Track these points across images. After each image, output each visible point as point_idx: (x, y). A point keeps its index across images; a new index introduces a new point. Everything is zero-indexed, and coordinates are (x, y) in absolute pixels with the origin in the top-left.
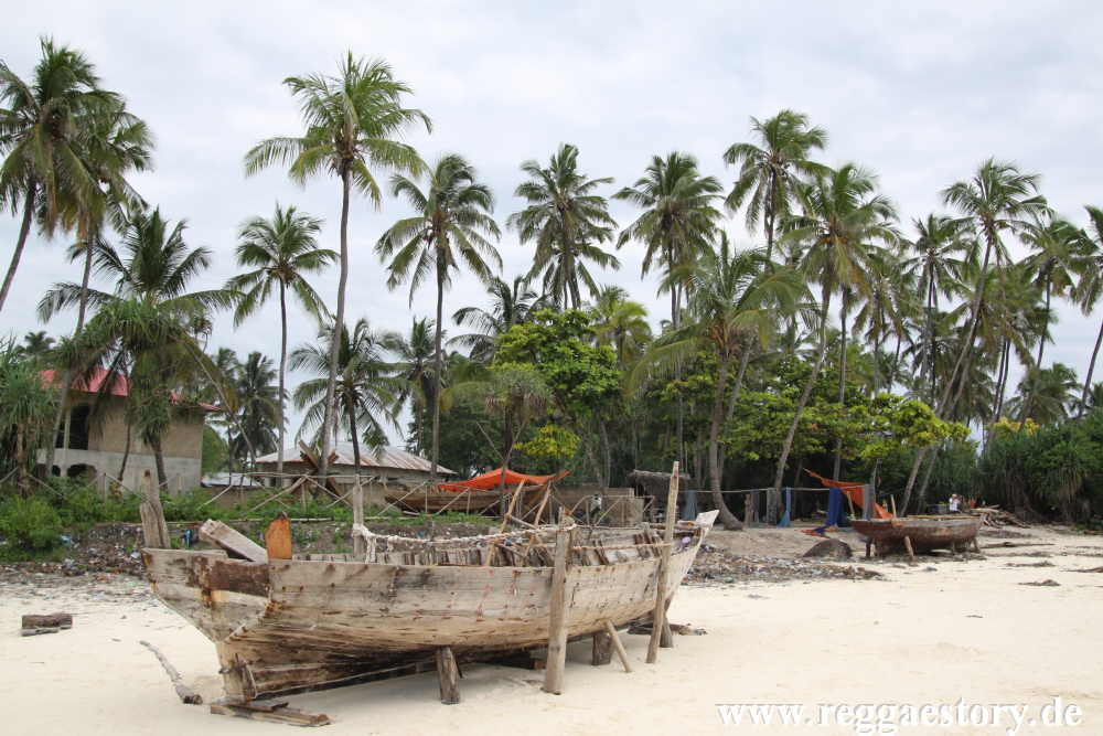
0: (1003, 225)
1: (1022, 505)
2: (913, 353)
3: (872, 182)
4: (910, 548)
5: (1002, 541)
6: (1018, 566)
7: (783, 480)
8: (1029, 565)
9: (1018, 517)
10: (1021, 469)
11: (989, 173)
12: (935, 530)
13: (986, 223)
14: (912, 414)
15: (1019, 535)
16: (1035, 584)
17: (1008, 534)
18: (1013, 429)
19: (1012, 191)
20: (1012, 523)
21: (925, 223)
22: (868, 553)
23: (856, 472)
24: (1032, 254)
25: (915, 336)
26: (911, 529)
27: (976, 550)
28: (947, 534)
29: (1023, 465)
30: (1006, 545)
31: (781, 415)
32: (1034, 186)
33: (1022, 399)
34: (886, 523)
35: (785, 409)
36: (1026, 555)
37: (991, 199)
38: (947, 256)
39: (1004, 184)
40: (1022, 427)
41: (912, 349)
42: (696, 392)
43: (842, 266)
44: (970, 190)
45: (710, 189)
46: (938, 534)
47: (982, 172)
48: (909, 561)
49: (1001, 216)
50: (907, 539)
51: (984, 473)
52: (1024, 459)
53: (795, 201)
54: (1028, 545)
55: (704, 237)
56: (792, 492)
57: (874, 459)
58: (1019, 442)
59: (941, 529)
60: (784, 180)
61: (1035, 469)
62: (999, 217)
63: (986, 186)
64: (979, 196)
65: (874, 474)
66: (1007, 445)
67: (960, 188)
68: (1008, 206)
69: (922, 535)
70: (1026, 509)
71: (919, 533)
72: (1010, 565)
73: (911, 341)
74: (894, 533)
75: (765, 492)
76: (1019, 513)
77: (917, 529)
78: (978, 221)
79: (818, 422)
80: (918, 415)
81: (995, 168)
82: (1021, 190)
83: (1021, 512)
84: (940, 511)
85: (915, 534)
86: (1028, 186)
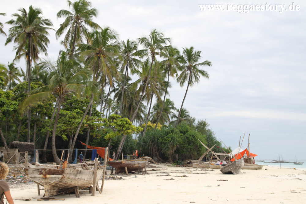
0: (157, 53)
1: (156, 156)
2: (115, 92)
3: (116, 36)
4: (127, 171)
5: (151, 169)
6: (160, 176)
7: (75, 146)
8: (164, 176)
9: (154, 160)
10: (157, 143)
11: (154, 34)
12: (134, 164)
13: (152, 52)
14: (125, 123)
15: (156, 167)
16: (168, 180)
17: (152, 167)
18: (153, 126)
19: (162, 42)
20: (152, 163)
21: (126, 42)
22: (112, 172)
23: (95, 142)
24: (164, 60)
25: (116, 85)
26: (127, 164)
27: (145, 172)
28: (138, 166)
29: (157, 141)
30: (153, 170)
31: (73, 120)
32: (169, 41)
33: (154, 113)
34: (120, 162)
35: (74, 118)
36: (161, 173)
37: (154, 43)
38: (133, 57)
39: (159, 39)
40: (156, 126)
41: (114, 91)
42: (37, 108)
43: (104, 68)
44: (148, 40)
45: (47, 24)
46: (135, 166)
47: (152, 33)
48: (127, 175)
49: (157, 51)
50: (126, 167)
51: (143, 144)
52: (158, 139)
53: (84, 37)
54: (159, 170)
55: (44, 44)
56: (78, 150)
57: (109, 139)
58: (156, 133)
59: (136, 164)
60: (80, 27)
61: (161, 143)
62: (156, 51)
63: (153, 38)
64: (150, 42)
65: (109, 144)
66: (152, 134)
67: (144, 39)
68: (160, 47)
69: (130, 166)
70: (157, 157)
71: (130, 165)
72: (158, 176)
73: (114, 88)
74: (122, 166)
75: (67, 150)
76: (155, 159)
77: (129, 164)
78: (149, 51)
79: (88, 124)
80: (127, 123)
81: (156, 33)
82: (164, 42)
83: (156, 159)
84: (128, 158)
85: (128, 166)
86: (167, 41)
